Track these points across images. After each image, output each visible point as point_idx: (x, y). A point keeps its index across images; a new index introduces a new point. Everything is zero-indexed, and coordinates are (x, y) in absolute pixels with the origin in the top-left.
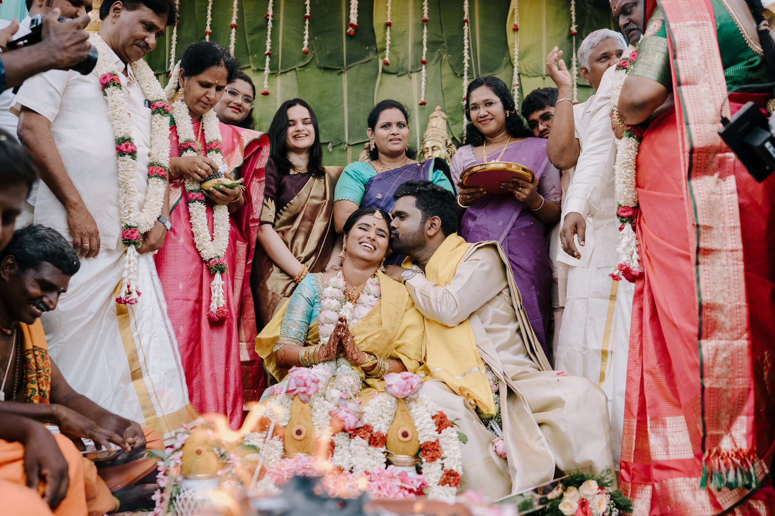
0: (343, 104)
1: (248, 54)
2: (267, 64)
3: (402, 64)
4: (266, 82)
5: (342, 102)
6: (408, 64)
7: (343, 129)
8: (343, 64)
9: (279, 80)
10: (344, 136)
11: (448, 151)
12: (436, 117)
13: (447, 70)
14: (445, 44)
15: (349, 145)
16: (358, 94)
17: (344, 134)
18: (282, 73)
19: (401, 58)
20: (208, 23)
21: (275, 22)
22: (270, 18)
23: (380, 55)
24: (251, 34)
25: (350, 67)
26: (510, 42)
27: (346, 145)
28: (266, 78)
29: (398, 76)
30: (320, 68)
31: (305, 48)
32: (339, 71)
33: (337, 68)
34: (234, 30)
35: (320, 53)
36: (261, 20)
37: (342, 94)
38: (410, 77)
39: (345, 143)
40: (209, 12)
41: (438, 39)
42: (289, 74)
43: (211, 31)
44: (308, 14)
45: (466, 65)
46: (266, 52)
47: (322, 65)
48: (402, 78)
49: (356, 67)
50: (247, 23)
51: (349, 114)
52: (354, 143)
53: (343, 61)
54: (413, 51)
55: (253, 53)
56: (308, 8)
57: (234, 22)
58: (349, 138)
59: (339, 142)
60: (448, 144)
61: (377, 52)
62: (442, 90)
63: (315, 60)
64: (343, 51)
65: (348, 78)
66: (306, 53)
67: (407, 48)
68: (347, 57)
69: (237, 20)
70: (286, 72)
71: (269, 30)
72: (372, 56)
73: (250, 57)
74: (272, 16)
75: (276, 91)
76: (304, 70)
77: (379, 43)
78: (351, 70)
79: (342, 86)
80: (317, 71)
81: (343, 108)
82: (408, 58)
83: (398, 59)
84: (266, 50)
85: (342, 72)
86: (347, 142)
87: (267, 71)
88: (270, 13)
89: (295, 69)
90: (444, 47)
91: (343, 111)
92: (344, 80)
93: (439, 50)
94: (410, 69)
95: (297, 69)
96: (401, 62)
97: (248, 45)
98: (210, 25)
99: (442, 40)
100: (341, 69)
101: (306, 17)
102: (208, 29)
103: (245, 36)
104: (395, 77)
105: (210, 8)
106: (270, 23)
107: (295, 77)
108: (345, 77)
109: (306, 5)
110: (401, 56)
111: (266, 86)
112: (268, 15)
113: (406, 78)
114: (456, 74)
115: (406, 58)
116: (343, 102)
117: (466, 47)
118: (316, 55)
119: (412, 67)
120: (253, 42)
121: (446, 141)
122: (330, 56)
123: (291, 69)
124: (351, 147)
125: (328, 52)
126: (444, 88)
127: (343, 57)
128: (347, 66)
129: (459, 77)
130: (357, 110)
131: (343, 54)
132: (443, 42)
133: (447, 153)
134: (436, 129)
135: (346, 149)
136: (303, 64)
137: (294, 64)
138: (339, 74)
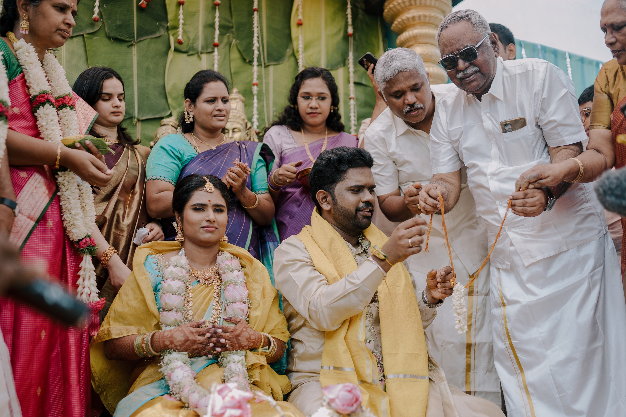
0: (133, 78)
3: (193, 43)
5: (132, 75)
6: (198, 44)
7: (133, 103)
8: (134, 37)
10: (134, 110)
11: (247, 134)
12: (235, 99)
13: (235, 55)
14: (234, 30)
15: (139, 120)
16: (148, 69)
17: (133, 108)
19: (192, 38)
23: (171, 33)
25: (141, 41)
26: (294, 35)
27: (136, 120)
29: (189, 55)
30: (109, 38)
31: (95, 16)
32: (129, 44)
33: (127, 39)
35: (110, 22)
37: (132, 67)
38: (200, 58)
41: (227, 24)
42: (75, 40)
45: (256, 52)
47: (112, 35)
48: (192, 57)
49: (147, 41)
51: (139, 88)
52: (144, 118)
53: (134, 33)
54: (203, 32)
58: (139, 112)
59: (128, 116)
60: (248, 127)
61: (168, 29)
62: (231, 74)
63: (104, 29)
64: (133, 24)
65: (138, 51)
66: (96, 20)
67: (197, 28)
68: (137, 30)
70: (74, 37)
72: (162, 32)
76: (92, 38)
77: (171, 20)
78: (141, 44)
79: (132, 59)
80: (106, 41)
81: (132, 82)
82: (198, 38)
83: (188, 38)
85: (132, 45)
86: (136, 116)
89: (83, 35)
90: (233, 32)
91: (133, 85)
92: (133, 53)
93: (228, 34)
94: (200, 49)
95: (85, 36)
96: (191, 42)
99: (231, 25)
100: (131, 41)
104: (185, 55)
107: (82, 43)
108: (134, 50)
110: (192, 36)
113: (195, 57)
114: (244, 60)
115: (196, 39)
117: (256, 35)
118: (106, 23)
119: (203, 48)
121: (246, 124)
122: (119, 27)
123: (78, 34)
124: (140, 123)
125: (118, 23)
126: (232, 71)
127: (133, 30)
128: (137, 39)
129: (246, 63)
130: (147, 85)
131: (133, 27)
132: (232, 27)
133: (246, 135)
134: (236, 111)
135: (136, 123)
136: (91, 31)
137: (81, 30)
138: (129, 47)
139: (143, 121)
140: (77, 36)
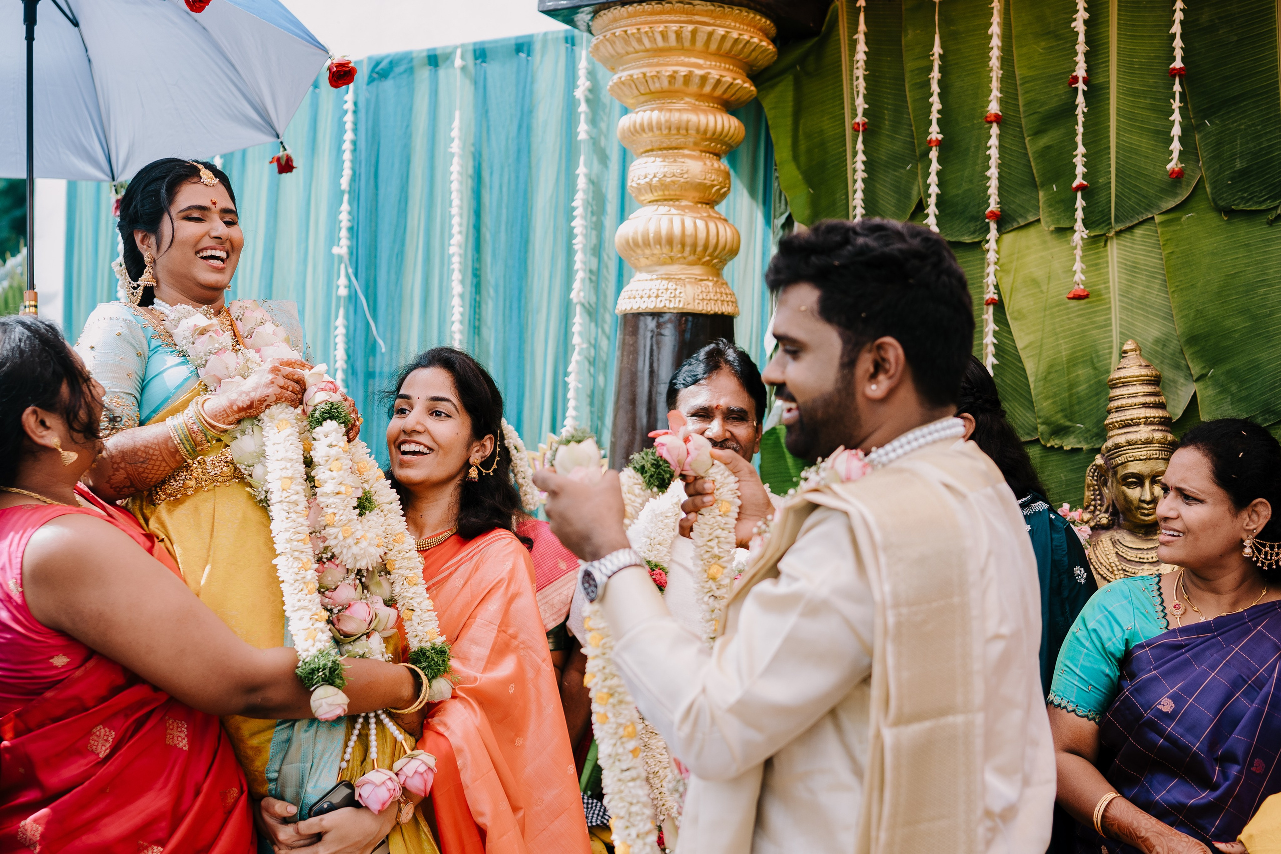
1: (1034, 186)
2: (1079, 215)
4: (1078, 266)
9: (1115, 251)
18: (1118, 233)
20: (935, 116)
21: (1096, 94)
22: (1081, 86)
24: (1038, 133)
28: (1079, 253)
31: (1174, 163)
32: (1271, 216)
33: (1264, 207)
34: (995, 130)
35: (1218, 166)
36: (1062, 89)
40: (935, 88)
42: (1138, 232)
43: (940, 137)
44: (1178, 64)
46: (1075, 184)
47: (1223, 203)
50: (1025, 105)
55: (1047, 183)
56: (1178, 43)
57: (994, 108)
63: (1205, 188)
66: (1178, 177)
69: (1001, 101)
70: (1130, 229)
71: (1081, 119)
73: (1041, 194)
74: (1085, 81)
75: (1106, 282)
76: (1180, 218)
80: (1213, 219)
84: (1075, 177)
87: (1080, 233)
88: (1081, 71)
89: (1152, 219)
95: (1158, 219)
97: (1033, 164)
98: (939, 121)
101: (1174, 73)
102: (935, 133)
103: (1024, 138)
105: (936, 75)
106: (1080, 99)
107: (1154, 239)
109: (1173, 36)
111: (1079, 277)
112: (1075, 79)
118: (1206, 176)
120: (1043, 153)
122: (1243, 175)
123: (1140, 219)
125: (1239, 165)
136: (1171, 204)
137: (1149, 207)
140: (1141, 223)
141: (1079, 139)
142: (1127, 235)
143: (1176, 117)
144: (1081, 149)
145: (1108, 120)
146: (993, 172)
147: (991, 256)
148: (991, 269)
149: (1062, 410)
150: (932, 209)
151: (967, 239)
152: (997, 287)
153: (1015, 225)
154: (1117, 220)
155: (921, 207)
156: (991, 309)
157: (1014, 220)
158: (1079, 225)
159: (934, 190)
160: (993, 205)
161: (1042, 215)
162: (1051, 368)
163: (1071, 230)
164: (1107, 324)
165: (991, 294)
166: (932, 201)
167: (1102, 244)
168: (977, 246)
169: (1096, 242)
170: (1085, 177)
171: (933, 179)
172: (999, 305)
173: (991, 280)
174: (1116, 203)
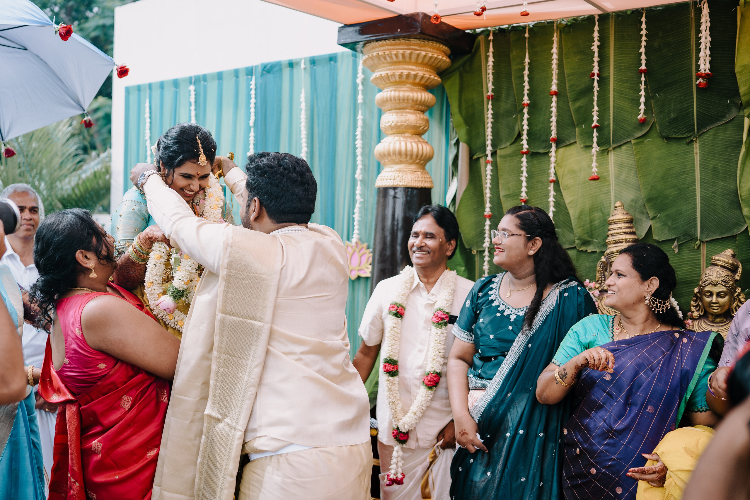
0: (695, 185)
1: (574, 126)
2: (595, 140)
4: (594, 164)
7: (695, 220)
8: (693, 130)
9: (612, 157)
10: (696, 230)
15: (702, 243)
16: (715, 169)
17: (695, 226)
18: (614, 149)
20: (526, 92)
21: (603, 81)
22: (596, 78)
23: (745, 112)
24: (575, 100)
25: (704, 133)
27: (698, 242)
28: (594, 158)
30: (662, 138)
31: (641, 115)
32: (688, 141)
33: (684, 136)
34: (554, 99)
35: (662, 116)
36: (587, 79)
37: (692, 171)
39: (696, 239)
40: (526, 79)
42: (624, 148)
43: (529, 102)
44: (643, 67)
46: (593, 125)
47: (665, 134)
50: (569, 87)
51: (703, 198)
52: (709, 239)
53: (693, 125)
55: (579, 124)
56: (643, 57)
57: (554, 88)
58: (701, 232)
59: (688, 238)
61: (741, 108)
63: (656, 127)
65: (701, 148)
66: (643, 121)
68: (697, 118)
69: (558, 85)
70: (620, 146)
71: (596, 94)
72: (733, 114)
73: (577, 129)
74: (598, 75)
75: (608, 171)
76: (643, 141)
77: (744, 95)
78: (705, 137)
79: (693, 160)
80: (660, 142)
81: (694, 191)
84: (593, 121)
85: (692, 141)
86: (699, 238)
87: (596, 148)
88: (596, 71)
89: (630, 142)
91: (695, 195)
92: (695, 151)
95: (633, 141)
97: (573, 115)
98: (528, 94)
100: (691, 136)
101: (641, 71)
102: (526, 100)
103: (568, 102)
105: (526, 72)
106: (596, 84)
107: (631, 151)
108: (697, 147)
109: (641, 53)
111: (595, 169)
112: (593, 75)
116: (694, 182)
118: (656, 121)
120: (578, 110)
122: (675, 120)
123: (625, 141)
124: (705, 245)
125: (672, 116)
127: (693, 120)
128: (698, 132)
130: (713, 192)
131: (692, 116)
135: (699, 247)
136: (640, 134)
137: (629, 136)
138: (688, 144)
139: (707, 242)
140: (625, 144)
141: (595, 103)
142: (618, 149)
143: (643, 93)
144: (596, 108)
145: (609, 94)
146: (554, 119)
147: (553, 159)
148: (552, 166)
149: (587, 233)
150: (525, 137)
151: (542, 151)
152: (555, 174)
153: (565, 144)
154: (614, 142)
155: (520, 135)
156: (552, 185)
157: (564, 142)
158: (595, 145)
159: (526, 127)
160: (554, 135)
161: (577, 140)
162: (581, 213)
163: (591, 147)
164: (609, 192)
165: (552, 177)
166: (525, 133)
167: (606, 153)
168: (547, 154)
169: (604, 152)
170: (598, 121)
171: (525, 122)
172: (556, 183)
173: (552, 171)
174: (613, 134)
